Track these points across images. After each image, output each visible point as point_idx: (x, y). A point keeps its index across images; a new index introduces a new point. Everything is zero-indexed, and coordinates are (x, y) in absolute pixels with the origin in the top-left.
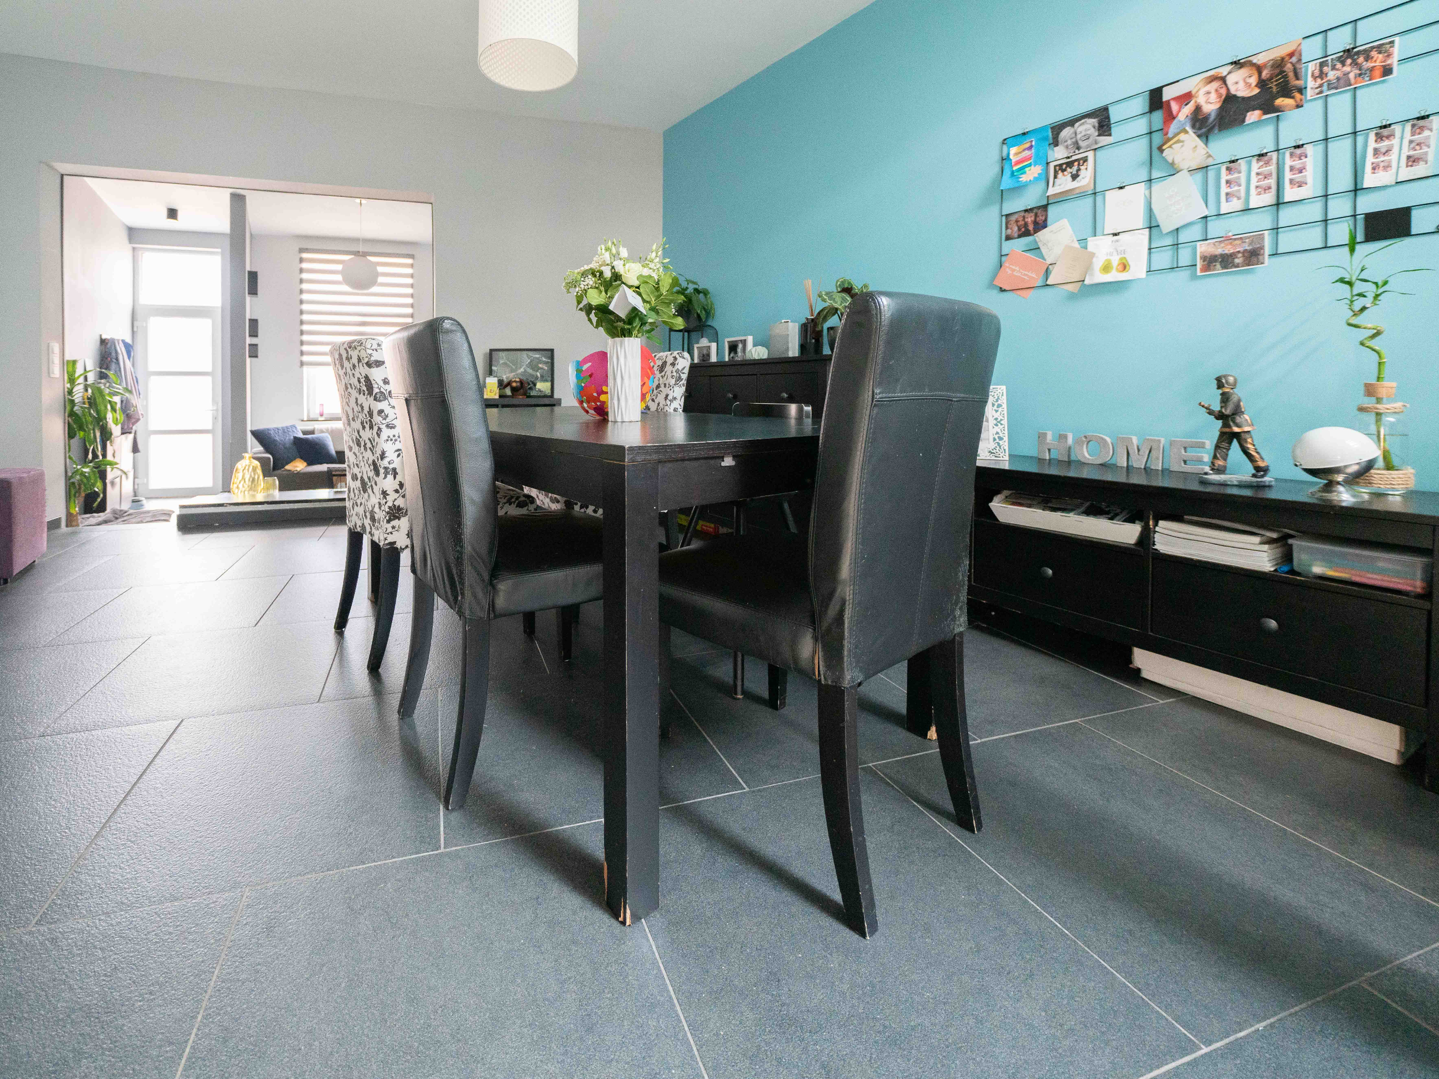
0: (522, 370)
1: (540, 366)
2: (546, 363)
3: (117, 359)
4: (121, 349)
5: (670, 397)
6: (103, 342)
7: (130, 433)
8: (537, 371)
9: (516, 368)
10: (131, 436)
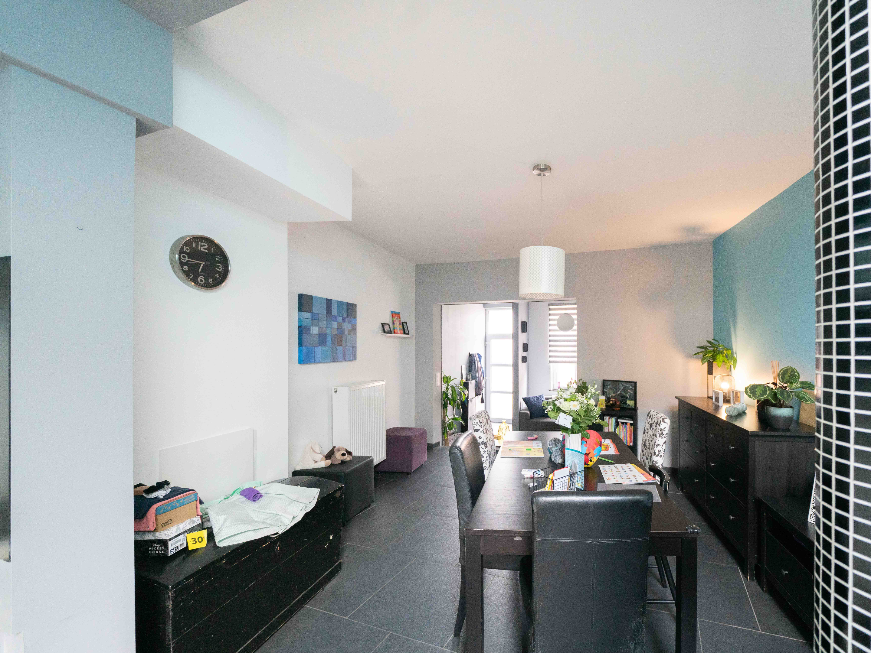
0: (619, 392)
1: (629, 391)
2: (632, 390)
3: (475, 363)
4: (477, 358)
5: (656, 444)
6: (470, 355)
7: (480, 395)
8: (627, 394)
9: (616, 391)
10: (481, 396)
